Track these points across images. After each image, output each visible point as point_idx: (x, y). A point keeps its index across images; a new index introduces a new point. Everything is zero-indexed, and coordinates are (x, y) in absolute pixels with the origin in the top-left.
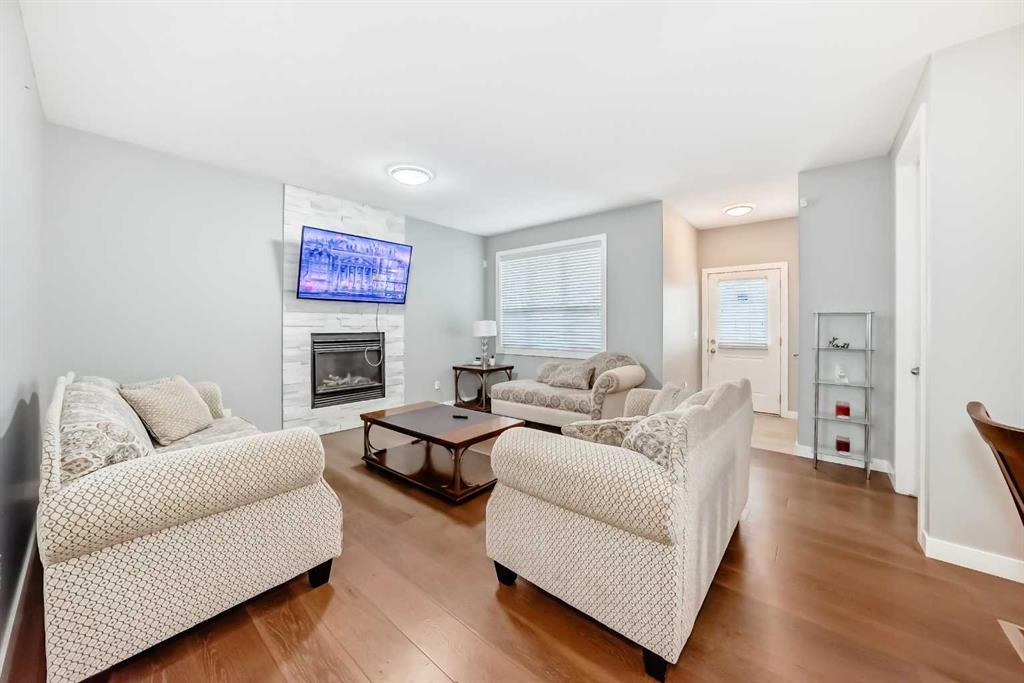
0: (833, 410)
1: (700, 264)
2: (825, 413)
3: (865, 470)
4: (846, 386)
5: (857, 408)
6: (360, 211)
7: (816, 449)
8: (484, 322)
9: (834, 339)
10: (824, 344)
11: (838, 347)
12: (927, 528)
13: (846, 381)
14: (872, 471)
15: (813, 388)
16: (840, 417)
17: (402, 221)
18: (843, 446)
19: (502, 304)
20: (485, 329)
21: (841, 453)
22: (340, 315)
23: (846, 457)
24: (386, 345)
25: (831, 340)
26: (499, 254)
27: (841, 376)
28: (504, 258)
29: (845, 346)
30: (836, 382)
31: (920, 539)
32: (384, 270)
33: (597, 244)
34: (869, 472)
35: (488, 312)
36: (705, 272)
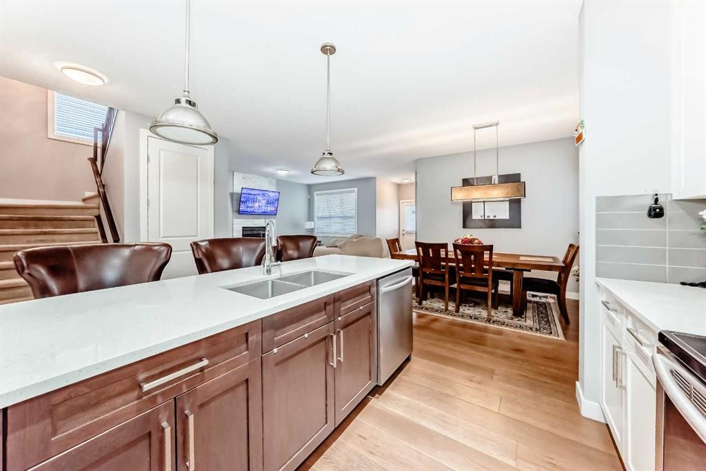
1: (399, 198)
8: (308, 222)
17: (275, 181)
19: (316, 214)
20: (309, 225)
22: (252, 220)
26: (315, 193)
28: (317, 195)
33: (353, 191)
35: (310, 217)
36: (401, 201)
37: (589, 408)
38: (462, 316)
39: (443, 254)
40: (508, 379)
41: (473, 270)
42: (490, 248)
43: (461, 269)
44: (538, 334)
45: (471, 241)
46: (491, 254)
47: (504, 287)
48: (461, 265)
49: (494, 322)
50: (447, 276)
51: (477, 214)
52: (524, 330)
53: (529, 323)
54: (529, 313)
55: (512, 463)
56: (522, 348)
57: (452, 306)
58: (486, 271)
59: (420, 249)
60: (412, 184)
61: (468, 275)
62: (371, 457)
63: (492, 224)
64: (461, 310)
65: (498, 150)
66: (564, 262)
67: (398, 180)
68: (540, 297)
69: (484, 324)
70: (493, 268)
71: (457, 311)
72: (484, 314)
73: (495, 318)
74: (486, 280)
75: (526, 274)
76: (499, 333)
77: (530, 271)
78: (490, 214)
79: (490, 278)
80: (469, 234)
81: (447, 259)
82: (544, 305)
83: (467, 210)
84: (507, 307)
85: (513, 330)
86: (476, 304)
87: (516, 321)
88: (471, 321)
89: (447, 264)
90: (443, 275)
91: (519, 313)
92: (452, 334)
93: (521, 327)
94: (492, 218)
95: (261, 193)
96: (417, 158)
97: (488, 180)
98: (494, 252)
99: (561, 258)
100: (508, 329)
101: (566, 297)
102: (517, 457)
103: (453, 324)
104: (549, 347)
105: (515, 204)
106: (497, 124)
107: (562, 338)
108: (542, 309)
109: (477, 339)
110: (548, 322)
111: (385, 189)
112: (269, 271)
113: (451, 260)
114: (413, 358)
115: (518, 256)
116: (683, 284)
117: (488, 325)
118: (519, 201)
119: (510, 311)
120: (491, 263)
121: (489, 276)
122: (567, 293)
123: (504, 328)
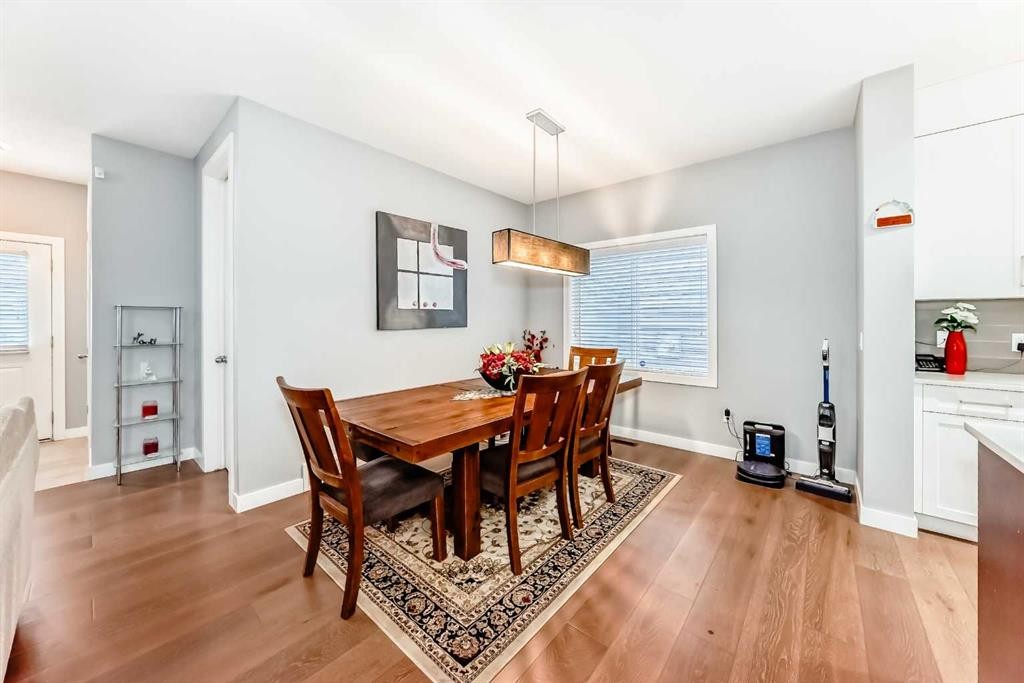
0: (139, 412)
2: (128, 419)
3: (175, 463)
4: (154, 384)
5: (165, 405)
7: (119, 462)
9: (139, 335)
10: (127, 341)
11: (143, 343)
12: (237, 490)
13: (154, 378)
14: (182, 462)
15: (115, 393)
16: (147, 418)
18: (151, 448)
21: (149, 456)
23: (156, 458)
25: (136, 336)
27: (148, 375)
29: (152, 343)
30: (145, 381)
31: (231, 503)
34: (179, 464)
51: (405, 299)
63: (431, 320)
78: (427, 301)
94: (430, 306)
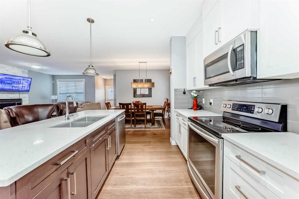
1: (105, 85)
6: (13, 68)
8: (54, 96)
17: (27, 71)
19: (58, 92)
20: (54, 97)
22: (7, 95)
24: (23, 102)
26: (57, 80)
28: (59, 81)
32: (21, 83)
33: (83, 81)
35: (54, 93)
36: (106, 87)
37: (173, 143)
38: (137, 128)
39: (130, 107)
40: (155, 142)
41: (140, 112)
42: (145, 104)
43: (136, 112)
44: (159, 129)
45: (138, 102)
46: (146, 106)
47: (148, 117)
48: (136, 111)
49: (147, 128)
50: (131, 115)
51: (138, 93)
52: (155, 128)
53: (156, 126)
54: (156, 124)
55: (160, 161)
56: (156, 133)
57: (133, 126)
58: (144, 112)
59: (121, 106)
60: (112, 79)
61: (138, 114)
62: (123, 177)
63: (143, 96)
64: (136, 126)
65: (146, 71)
66: (164, 107)
67: (105, 77)
68: (157, 119)
69: (144, 129)
70: (146, 111)
71: (135, 127)
72: (144, 126)
73: (147, 127)
74: (144, 115)
75: (155, 112)
76: (149, 131)
77: (156, 110)
78: (143, 93)
79: (145, 114)
80: (137, 99)
81: (131, 109)
82: (159, 121)
83: (135, 91)
84: (149, 123)
85: (152, 129)
86: (140, 124)
87: (153, 127)
88: (140, 129)
89: (131, 111)
90: (130, 115)
91: (153, 124)
92: (135, 134)
93: (154, 128)
94: (143, 94)
95: (22, 78)
96: (116, 69)
97: (142, 81)
98: (147, 105)
99: (163, 106)
100: (151, 129)
101: (165, 118)
102: (161, 159)
103: (134, 131)
104: (162, 132)
105: (150, 90)
106: (146, 62)
107: (165, 129)
108: (158, 122)
109: (143, 134)
110: (161, 125)
111: (99, 81)
112: (68, 119)
113: (133, 109)
114: (125, 145)
115: (152, 106)
116: (189, 109)
117: (145, 129)
118: (151, 88)
119: (151, 124)
120: (145, 109)
121: (145, 113)
122: (165, 116)
123: (150, 129)
